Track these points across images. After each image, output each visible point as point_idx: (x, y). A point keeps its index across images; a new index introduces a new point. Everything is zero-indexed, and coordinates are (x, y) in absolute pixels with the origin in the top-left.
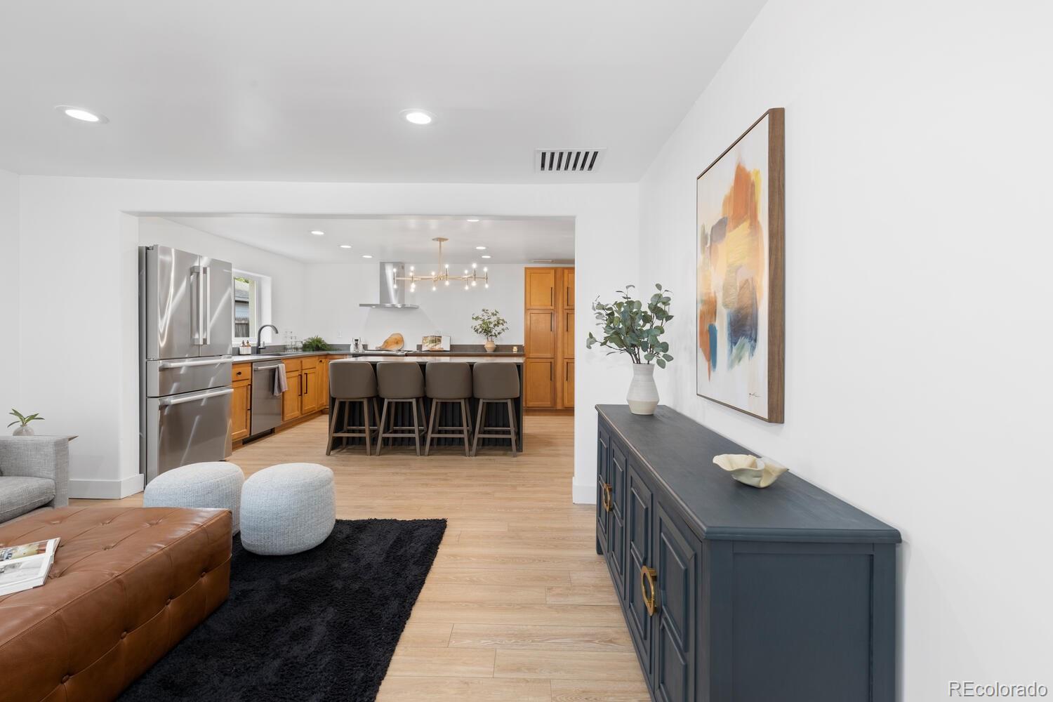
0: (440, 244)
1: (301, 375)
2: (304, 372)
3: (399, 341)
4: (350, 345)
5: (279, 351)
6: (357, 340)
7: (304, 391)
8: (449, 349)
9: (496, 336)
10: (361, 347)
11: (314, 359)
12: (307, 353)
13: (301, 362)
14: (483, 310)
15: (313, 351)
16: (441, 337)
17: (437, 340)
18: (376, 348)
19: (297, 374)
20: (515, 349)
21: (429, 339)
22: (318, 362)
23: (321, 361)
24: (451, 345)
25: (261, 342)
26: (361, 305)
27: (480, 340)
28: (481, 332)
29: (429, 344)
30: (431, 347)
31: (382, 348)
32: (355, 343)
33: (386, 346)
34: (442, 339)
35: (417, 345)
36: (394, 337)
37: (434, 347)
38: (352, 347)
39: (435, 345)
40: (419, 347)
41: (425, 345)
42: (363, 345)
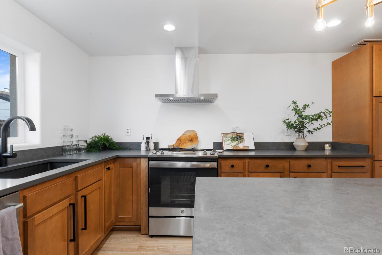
1: (73, 203)
2: (81, 194)
4: (141, 143)
6: (148, 138)
7: (81, 224)
8: (254, 148)
9: (309, 131)
10: (152, 146)
11: (96, 169)
12: (91, 158)
13: (76, 177)
15: (99, 152)
16: (242, 133)
17: (239, 137)
18: (169, 146)
19: (66, 203)
20: (327, 147)
21: (230, 136)
22: (104, 171)
23: (109, 169)
24: (255, 143)
26: (156, 96)
29: (230, 141)
30: (234, 145)
31: (175, 146)
32: (146, 142)
33: (179, 144)
34: (245, 136)
35: (213, 143)
36: (188, 134)
37: (238, 146)
38: (143, 147)
39: (238, 143)
40: (218, 146)
41: (227, 143)
42: (154, 143)
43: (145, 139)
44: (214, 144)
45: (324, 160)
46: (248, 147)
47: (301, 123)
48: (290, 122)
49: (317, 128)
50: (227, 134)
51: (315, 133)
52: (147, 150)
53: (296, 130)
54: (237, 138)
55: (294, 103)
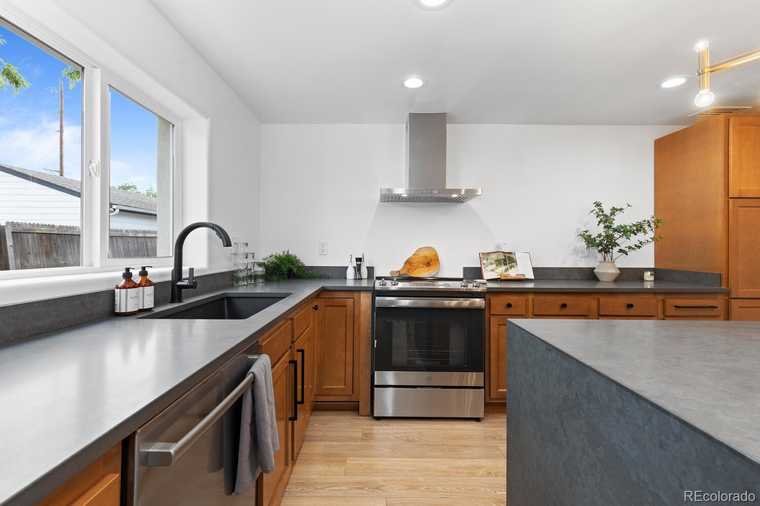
1: (294, 361)
2: (297, 347)
3: (430, 260)
4: (348, 268)
6: (359, 260)
7: (299, 395)
8: (531, 276)
9: (621, 251)
10: (364, 273)
16: (513, 253)
17: (508, 259)
19: (286, 360)
20: (648, 276)
21: (494, 257)
22: (311, 311)
23: (316, 308)
29: (494, 266)
30: (501, 272)
31: (402, 273)
32: (355, 265)
33: (409, 270)
34: (518, 256)
36: (423, 253)
37: (507, 273)
38: (350, 274)
39: (506, 270)
40: (474, 273)
41: (489, 268)
42: (367, 268)
43: (354, 261)
44: (465, 269)
45: (652, 296)
46: (524, 275)
47: (609, 237)
48: (590, 236)
49: (636, 246)
50: (488, 254)
51: (631, 253)
52: (358, 279)
53: (600, 248)
54: (505, 260)
55: (598, 205)
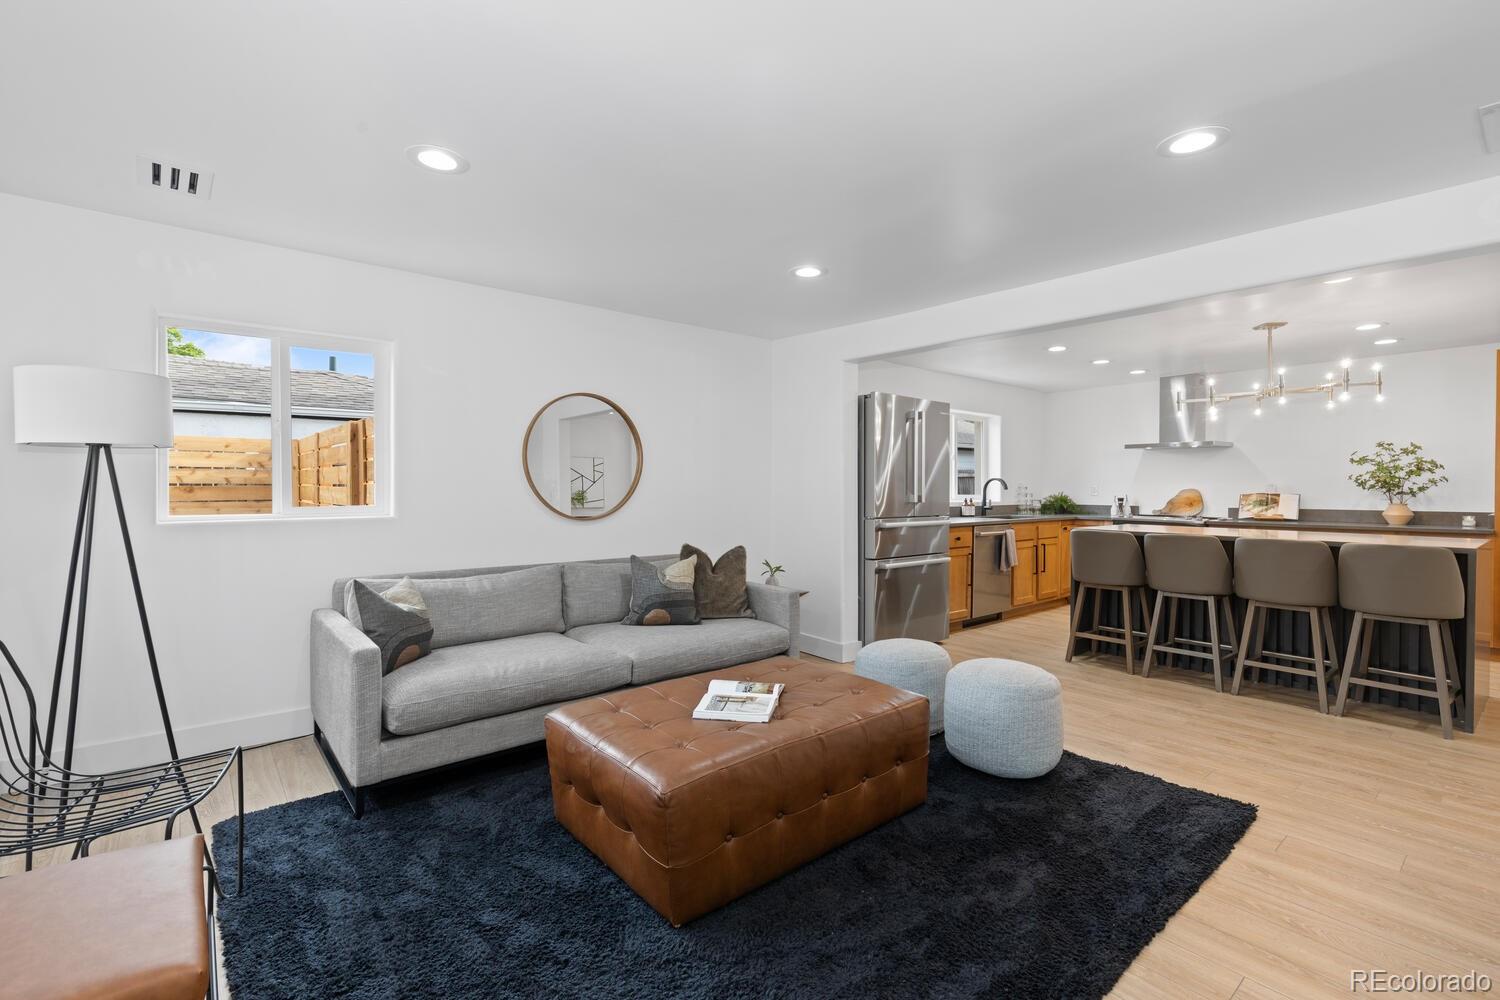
0: (1270, 333)
1: (1036, 546)
2: (1041, 542)
3: (1195, 500)
4: (1111, 506)
5: (1009, 512)
6: (1121, 500)
7: (1041, 568)
8: (1295, 517)
11: (1055, 525)
12: (1046, 517)
13: (1037, 528)
14: (1380, 445)
15: (1056, 513)
16: (1278, 495)
17: (1272, 500)
18: (1154, 512)
19: (1031, 544)
20: (1468, 521)
21: (1254, 498)
22: (1060, 530)
23: (1065, 529)
24: (1301, 511)
25: (987, 501)
26: (1127, 447)
27: (1373, 501)
28: (1372, 487)
29: (1251, 506)
30: (1256, 512)
31: (1163, 512)
32: (1119, 504)
33: (1170, 509)
34: (1281, 500)
35: (1230, 509)
36: (1189, 495)
37: (1265, 513)
38: (1113, 509)
39: (1267, 510)
40: (1234, 512)
41: (1246, 508)
42: (1131, 507)
43: (1117, 502)
46: (1283, 515)
49: (1422, 487)
50: (1251, 495)
51: (1419, 497)
54: (1266, 501)
